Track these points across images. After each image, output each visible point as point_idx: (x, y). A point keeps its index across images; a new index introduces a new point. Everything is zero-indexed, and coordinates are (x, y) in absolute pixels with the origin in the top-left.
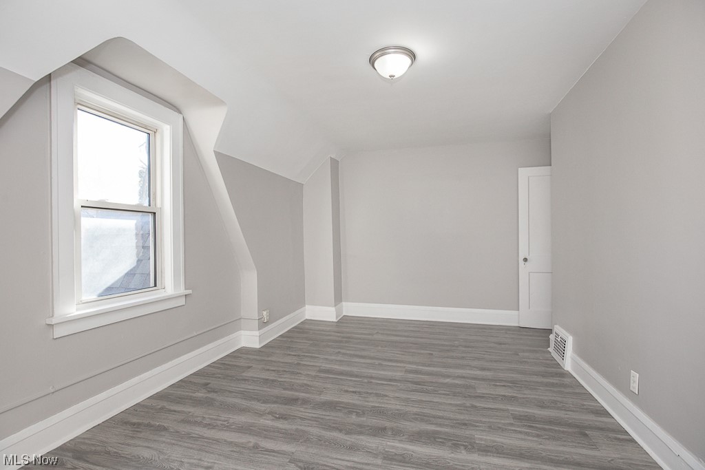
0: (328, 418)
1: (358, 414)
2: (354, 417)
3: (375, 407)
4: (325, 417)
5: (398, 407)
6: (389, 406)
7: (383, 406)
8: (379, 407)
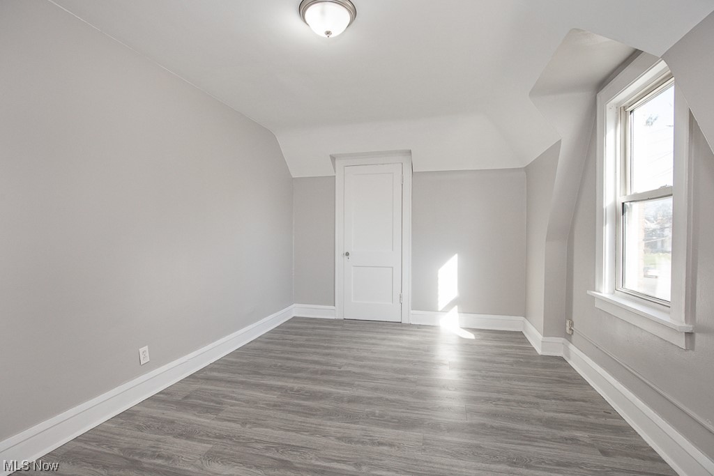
0: (403, 410)
1: (373, 414)
2: (377, 412)
3: (355, 423)
4: (405, 411)
5: (329, 423)
6: (338, 424)
7: (346, 424)
8: (351, 423)
